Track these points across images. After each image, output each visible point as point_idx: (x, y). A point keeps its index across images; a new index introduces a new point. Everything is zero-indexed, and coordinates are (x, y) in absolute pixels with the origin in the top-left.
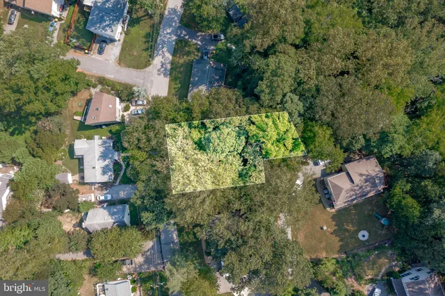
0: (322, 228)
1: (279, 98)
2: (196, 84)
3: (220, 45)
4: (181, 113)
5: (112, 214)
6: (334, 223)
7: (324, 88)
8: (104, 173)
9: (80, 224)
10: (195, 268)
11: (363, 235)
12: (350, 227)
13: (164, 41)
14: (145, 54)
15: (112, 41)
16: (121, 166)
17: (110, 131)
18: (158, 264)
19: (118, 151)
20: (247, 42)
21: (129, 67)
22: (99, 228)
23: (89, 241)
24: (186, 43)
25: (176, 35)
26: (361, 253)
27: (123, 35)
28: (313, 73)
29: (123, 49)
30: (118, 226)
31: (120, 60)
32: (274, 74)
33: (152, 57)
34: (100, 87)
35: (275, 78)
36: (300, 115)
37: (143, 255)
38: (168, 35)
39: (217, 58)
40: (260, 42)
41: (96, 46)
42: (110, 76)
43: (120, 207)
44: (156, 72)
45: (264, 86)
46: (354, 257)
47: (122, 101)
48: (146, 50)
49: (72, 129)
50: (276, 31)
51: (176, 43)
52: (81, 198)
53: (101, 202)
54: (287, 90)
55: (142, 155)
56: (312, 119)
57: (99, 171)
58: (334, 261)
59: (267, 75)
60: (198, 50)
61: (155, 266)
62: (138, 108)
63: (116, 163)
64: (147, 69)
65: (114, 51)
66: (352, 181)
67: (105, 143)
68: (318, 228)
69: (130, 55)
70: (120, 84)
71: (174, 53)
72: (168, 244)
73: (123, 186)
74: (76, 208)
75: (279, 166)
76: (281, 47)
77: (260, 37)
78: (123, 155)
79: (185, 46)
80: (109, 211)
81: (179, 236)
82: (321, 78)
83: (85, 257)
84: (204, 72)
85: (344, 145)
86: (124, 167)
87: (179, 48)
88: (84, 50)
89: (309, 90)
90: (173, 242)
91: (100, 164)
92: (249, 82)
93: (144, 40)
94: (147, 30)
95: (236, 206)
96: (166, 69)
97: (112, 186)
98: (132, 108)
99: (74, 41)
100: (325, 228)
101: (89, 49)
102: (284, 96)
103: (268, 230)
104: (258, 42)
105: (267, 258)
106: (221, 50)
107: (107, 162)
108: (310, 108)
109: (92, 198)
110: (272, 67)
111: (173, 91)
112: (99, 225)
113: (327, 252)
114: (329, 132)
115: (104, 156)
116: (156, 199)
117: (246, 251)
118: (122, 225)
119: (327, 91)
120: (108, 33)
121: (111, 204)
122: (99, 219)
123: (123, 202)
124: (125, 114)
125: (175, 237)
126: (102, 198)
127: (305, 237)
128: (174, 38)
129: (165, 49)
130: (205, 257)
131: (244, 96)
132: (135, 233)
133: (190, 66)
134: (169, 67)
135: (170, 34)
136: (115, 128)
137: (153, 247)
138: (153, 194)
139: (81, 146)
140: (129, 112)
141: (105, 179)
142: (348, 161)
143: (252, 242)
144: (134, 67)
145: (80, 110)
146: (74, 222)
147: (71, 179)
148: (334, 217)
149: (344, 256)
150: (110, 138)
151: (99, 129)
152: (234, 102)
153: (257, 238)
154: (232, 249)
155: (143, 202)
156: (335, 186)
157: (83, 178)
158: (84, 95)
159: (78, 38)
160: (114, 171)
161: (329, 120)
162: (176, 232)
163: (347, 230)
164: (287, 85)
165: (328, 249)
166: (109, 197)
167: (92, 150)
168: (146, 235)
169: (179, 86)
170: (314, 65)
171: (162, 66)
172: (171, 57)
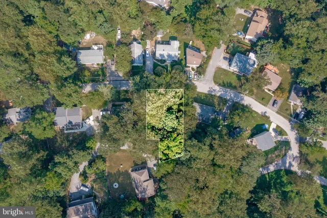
0: (121, 165)
1: (188, 149)
2: (201, 108)
3: (222, 122)
4: (186, 101)
5: (139, 57)
6: (124, 171)
7: (191, 170)
8: (161, 55)
9: (135, 40)
10: (108, 99)
11: (116, 185)
12: (120, 179)
13: (227, 92)
14: (221, 82)
15: (230, 65)
16: (164, 63)
17: (182, 60)
18: (110, 78)
19: (171, 62)
20: (217, 137)
21: (215, 72)
22: (132, 50)
23: (126, 44)
24: (225, 104)
25: (229, 99)
26: (107, 183)
27: (232, 71)
28: (199, 166)
29: (225, 70)
30: (132, 60)
31: (219, 68)
32: (200, 148)
33: (219, 85)
34: (206, 56)
35: (197, 148)
36: (179, 158)
37: (116, 71)
38: (230, 95)
39: (215, 120)
40: (216, 143)
41: (228, 56)
42: (211, 62)
43: (142, 61)
44: (211, 86)
45: (194, 143)
46: (105, 179)
47: (198, 67)
48: (223, 83)
49: (185, 39)
50: (220, 150)
51: (225, 99)
52: (148, 42)
53: (145, 51)
54: (192, 153)
55: (168, 79)
56: (177, 164)
57: (162, 53)
58: (104, 169)
59: (200, 144)
60: (220, 110)
61: (109, 76)
62: (193, 75)
63: (165, 61)
64: (213, 82)
65: (224, 65)
66: (144, 181)
67: (176, 57)
68: (122, 163)
69: (221, 73)
70: (206, 67)
71: (220, 97)
72: (120, 84)
73: (152, 63)
74: (143, 38)
75: (156, 146)
76: (213, 153)
77: (219, 143)
78: (169, 65)
79: (223, 103)
80: (140, 55)
81: (124, 90)
82: (196, 170)
83: (117, 40)
84: (208, 112)
85: (163, 179)
86: (162, 65)
87: (223, 100)
88: (226, 50)
89: (191, 164)
90: (121, 87)
91: (165, 54)
92: (200, 135)
93: (229, 82)
94: (234, 84)
95: (140, 124)
96: (212, 92)
97: (153, 58)
98: (193, 72)
99: (232, 45)
100: (121, 166)
101: (227, 53)
102: (189, 152)
103: (126, 137)
104: (217, 142)
105: (115, 136)
106: (219, 122)
107: (166, 57)
108: (182, 163)
109: (148, 46)
110: (203, 147)
111: (200, 95)
112: (134, 50)
113: (109, 166)
114: (170, 171)
115: (169, 56)
116: (146, 84)
117: (118, 126)
118: (132, 62)
119: (189, 172)
120: (234, 64)
121: (144, 56)
122: (137, 50)
123: (144, 62)
124: (190, 68)
125: (124, 88)
126: (147, 52)
127: (118, 156)
128: (228, 98)
129: (222, 92)
130: (112, 103)
131: (192, 132)
132: (128, 69)
133: (212, 105)
134: (213, 94)
135: (231, 96)
136: (183, 62)
137: (119, 76)
138: (148, 83)
139: (176, 44)
140: (191, 70)
141: (158, 55)
142: (155, 182)
143: (122, 129)
144: (215, 75)
145: (194, 45)
146: (136, 36)
147: (159, 37)
148: (127, 171)
149: (106, 174)
150: (178, 59)
151: (184, 54)
152: (189, 127)
153: (123, 132)
154: (119, 120)
155: (144, 77)
156: (143, 173)
157: (159, 43)
158: (202, 48)
159: (233, 47)
160: (161, 60)
161: (175, 171)
162: (126, 89)
163: (119, 177)
164: (194, 153)
165: (110, 166)
166: (147, 56)
167: (173, 50)
168: (126, 74)
169: (202, 98)
170: (202, 167)
171: (214, 90)
172: (218, 95)
